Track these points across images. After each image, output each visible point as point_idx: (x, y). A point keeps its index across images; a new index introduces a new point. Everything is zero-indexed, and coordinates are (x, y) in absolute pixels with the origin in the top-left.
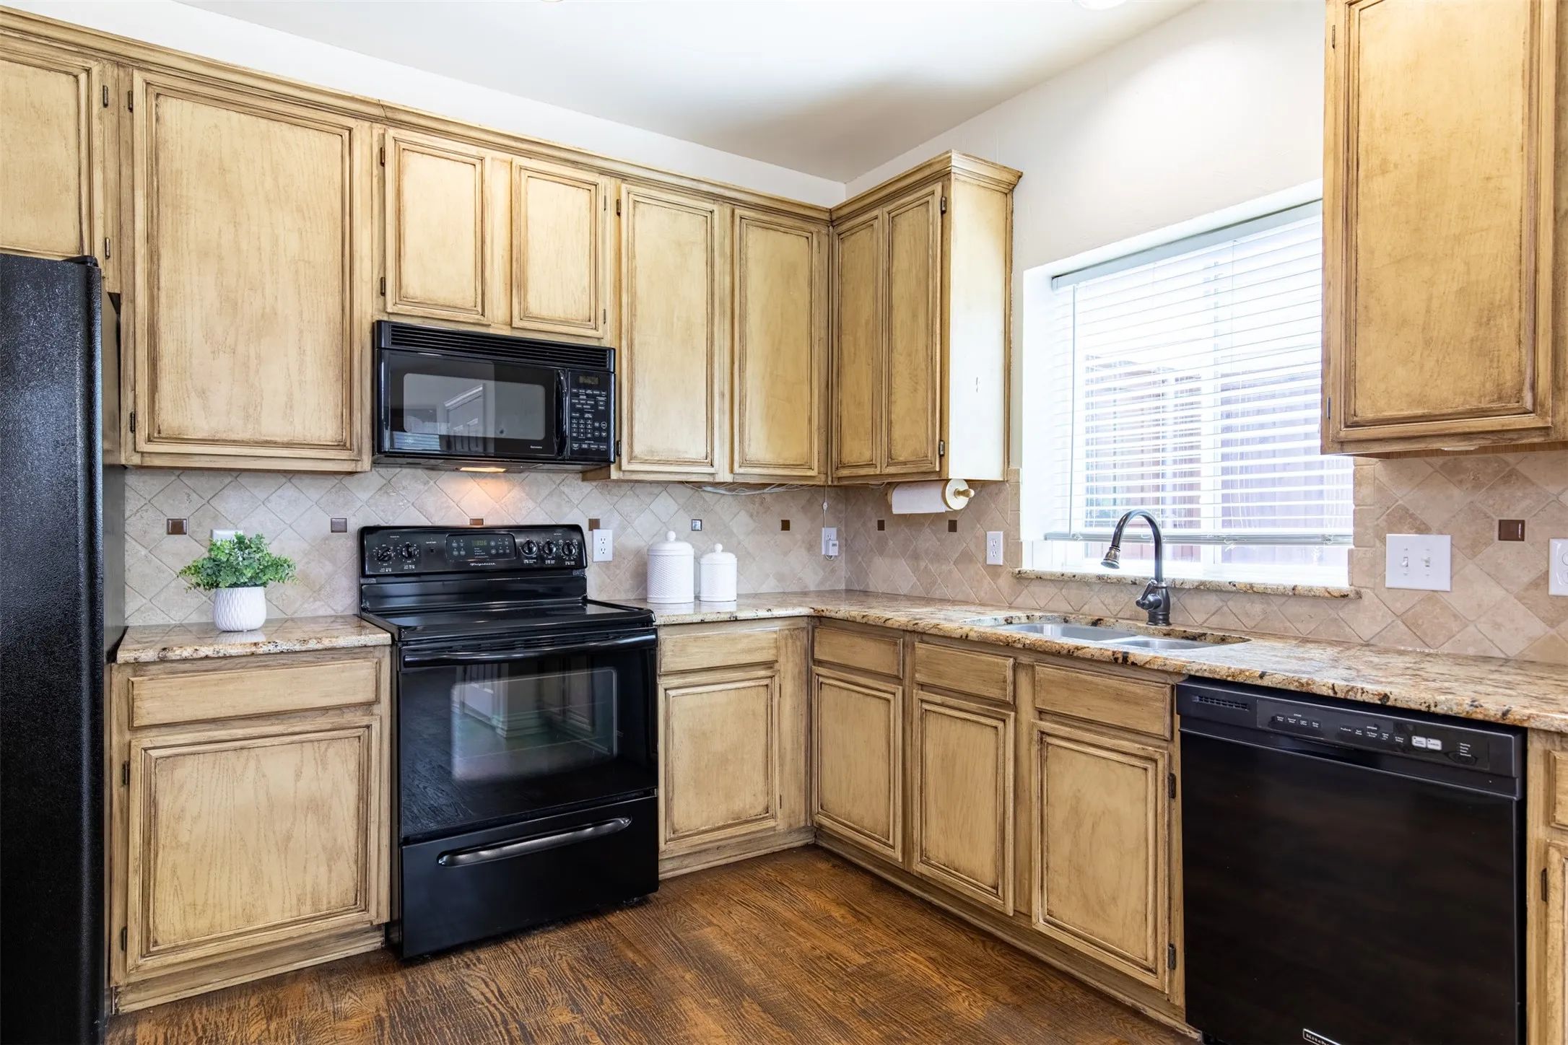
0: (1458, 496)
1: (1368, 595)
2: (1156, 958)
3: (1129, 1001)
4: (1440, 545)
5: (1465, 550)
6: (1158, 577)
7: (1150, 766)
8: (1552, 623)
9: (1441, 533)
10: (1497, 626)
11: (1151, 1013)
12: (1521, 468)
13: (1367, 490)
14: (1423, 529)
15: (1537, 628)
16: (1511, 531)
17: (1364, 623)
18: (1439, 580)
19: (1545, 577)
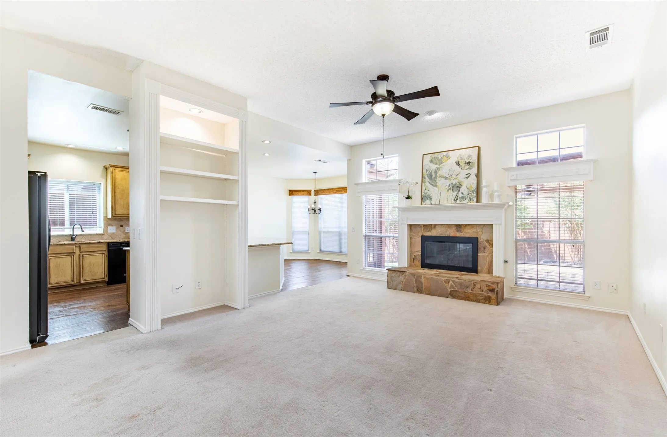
0: (116, 222)
1: (106, 234)
2: (104, 277)
3: (95, 286)
4: (115, 227)
5: (117, 228)
6: (73, 234)
7: (103, 254)
8: (125, 235)
9: (114, 226)
10: (120, 236)
11: (99, 286)
12: (123, 220)
13: (105, 221)
14: (112, 226)
15: (124, 236)
16: (122, 226)
17: (105, 237)
18: (114, 231)
19: (125, 231)
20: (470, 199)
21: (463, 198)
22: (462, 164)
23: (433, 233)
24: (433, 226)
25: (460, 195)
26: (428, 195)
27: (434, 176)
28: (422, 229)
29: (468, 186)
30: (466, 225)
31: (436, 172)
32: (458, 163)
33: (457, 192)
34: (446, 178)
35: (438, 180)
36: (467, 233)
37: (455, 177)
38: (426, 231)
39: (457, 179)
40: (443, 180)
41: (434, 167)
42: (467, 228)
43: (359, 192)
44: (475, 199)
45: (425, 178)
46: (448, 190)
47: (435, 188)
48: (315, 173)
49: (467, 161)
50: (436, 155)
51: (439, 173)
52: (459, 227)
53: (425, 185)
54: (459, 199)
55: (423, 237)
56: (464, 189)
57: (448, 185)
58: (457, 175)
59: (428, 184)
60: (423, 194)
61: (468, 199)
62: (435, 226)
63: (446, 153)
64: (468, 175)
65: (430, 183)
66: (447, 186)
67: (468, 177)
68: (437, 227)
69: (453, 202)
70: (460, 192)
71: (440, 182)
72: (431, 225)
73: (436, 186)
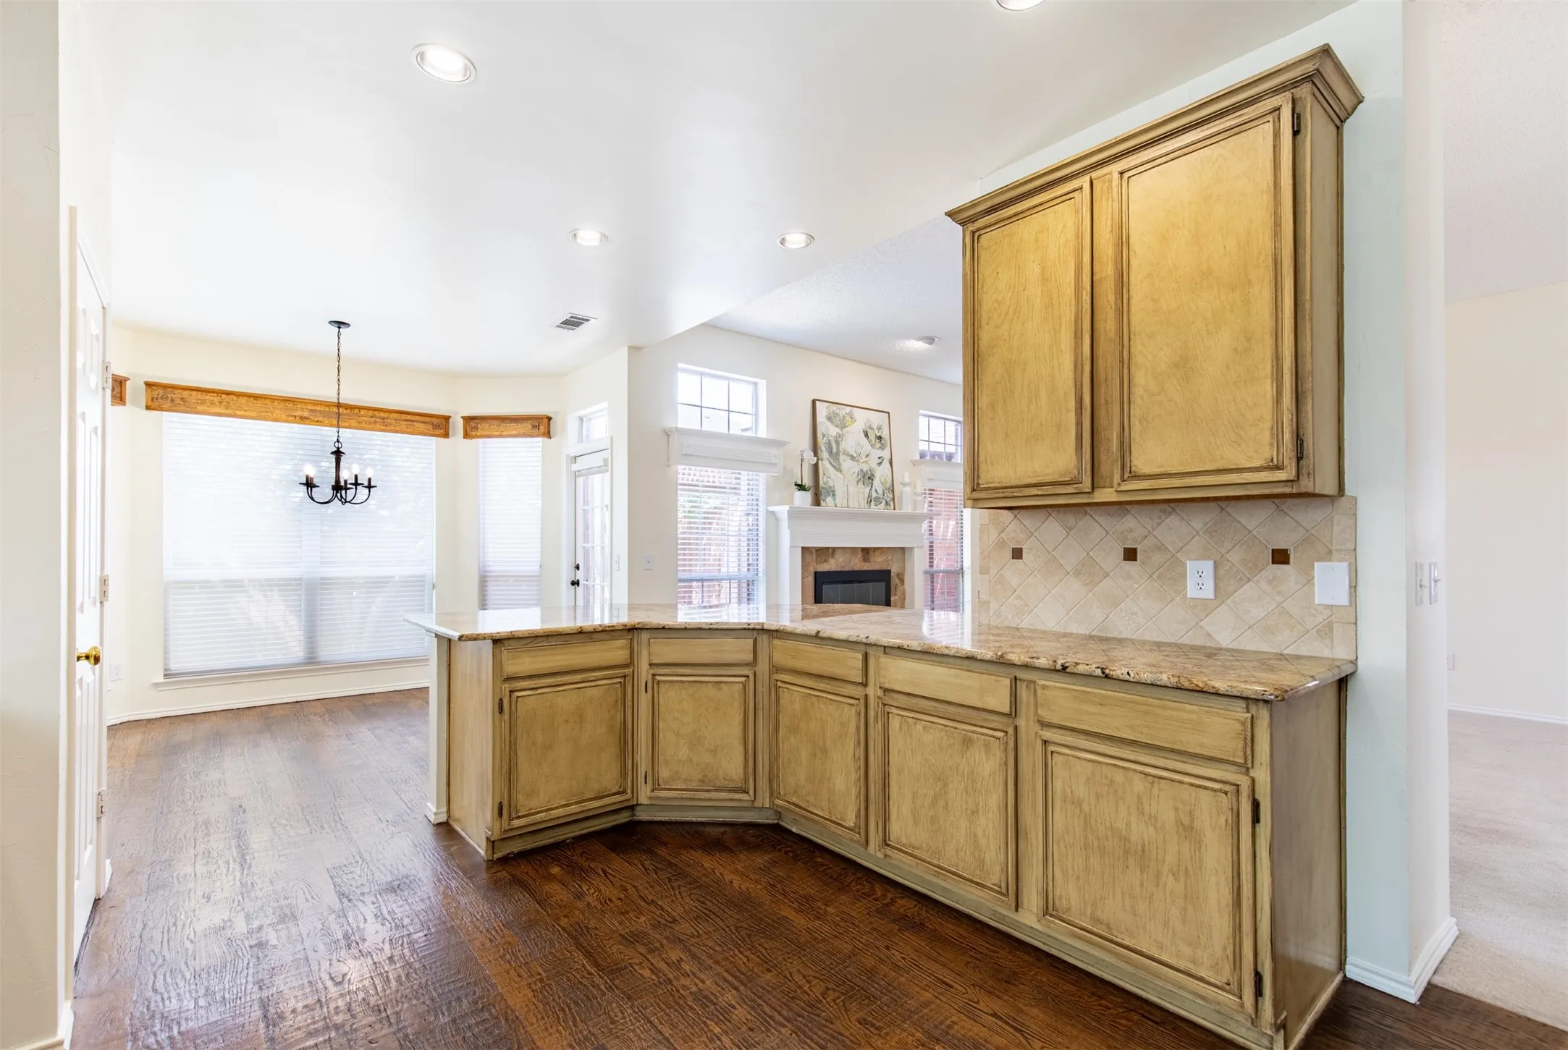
20: (887, 503)
21: (878, 501)
22: (872, 437)
23: (831, 565)
24: (830, 550)
25: (874, 495)
26: (830, 487)
27: (834, 450)
28: (814, 556)
29: (883, 481)
30: (875, 549)
31: (837, 443)
32: (866, 435)
33: (869, 488)
34: (852, 458)
35: (842, 457)
36: (876, 564)
37: (864, 459)
38: (820, 563)
39: (866, 462)
40: (848, 459)
41: (833, 431)
42: (878, 553)
43: (685, 455)
44: (892, 503)
45: (821, 451)
46: (858, 482)
47: (838, 474)
48: (340, 324)
49: (878, 434)
50: (834, 407)
51: (843, 446)
52: (866, 552)
53: (823, 464)
54: (873, 502)
55: (816, 573)
56: (876, 482)
57: (856, 471)
58: (867, 456)
59: (826, 463)
60: (821, 482)
61: (884, 502)
62: (834, 549)
63: (849, 408)
64: (880, 460)
65: (831, 463)
66: (855, 475)
67: (881, 463)
68: (837, 552)
69: (867, 506)
70: (873, 489)
71: (846, 463)
72: (828, 548)
73: (839, 470)
